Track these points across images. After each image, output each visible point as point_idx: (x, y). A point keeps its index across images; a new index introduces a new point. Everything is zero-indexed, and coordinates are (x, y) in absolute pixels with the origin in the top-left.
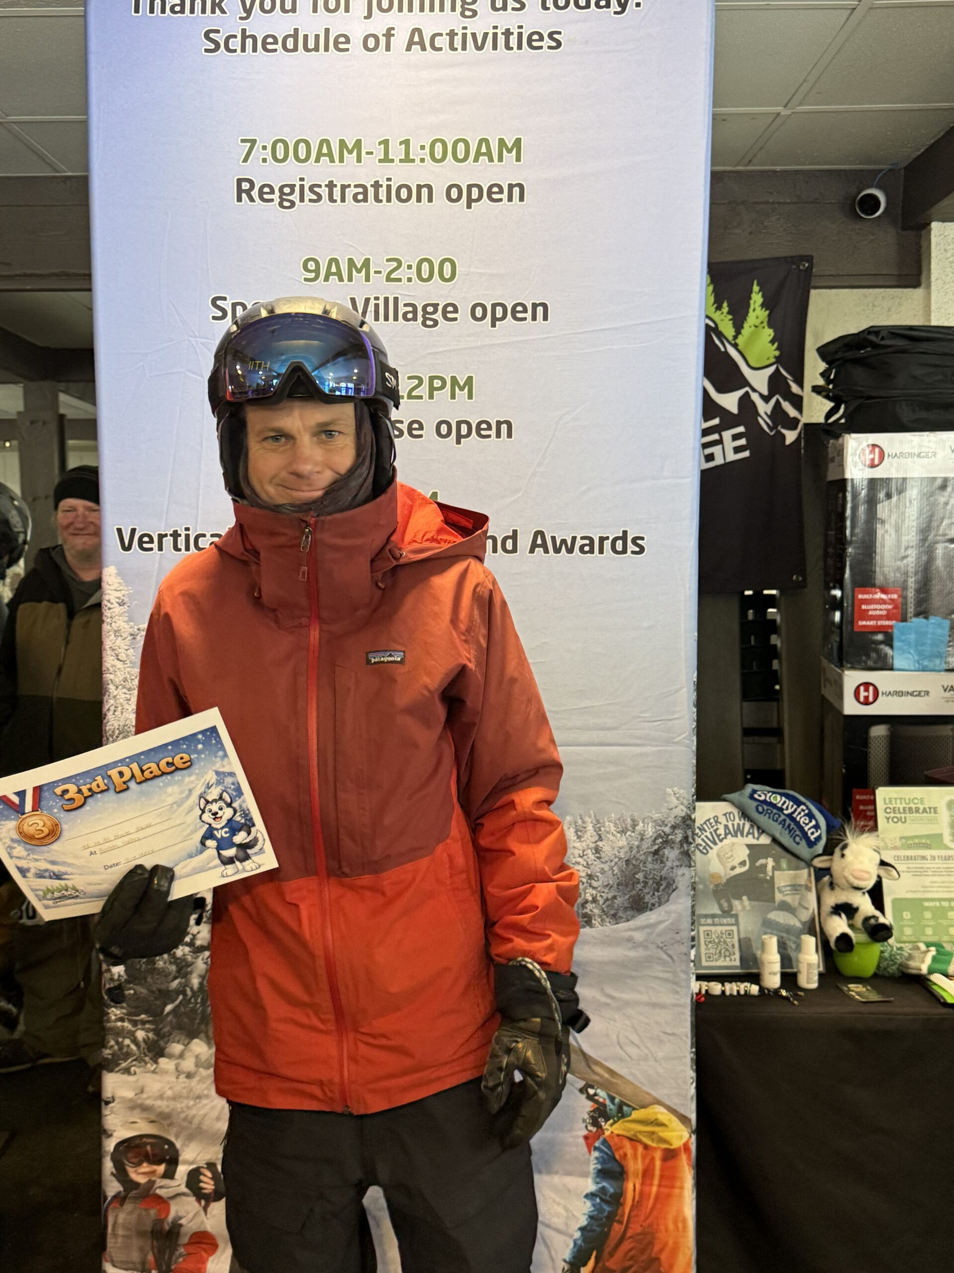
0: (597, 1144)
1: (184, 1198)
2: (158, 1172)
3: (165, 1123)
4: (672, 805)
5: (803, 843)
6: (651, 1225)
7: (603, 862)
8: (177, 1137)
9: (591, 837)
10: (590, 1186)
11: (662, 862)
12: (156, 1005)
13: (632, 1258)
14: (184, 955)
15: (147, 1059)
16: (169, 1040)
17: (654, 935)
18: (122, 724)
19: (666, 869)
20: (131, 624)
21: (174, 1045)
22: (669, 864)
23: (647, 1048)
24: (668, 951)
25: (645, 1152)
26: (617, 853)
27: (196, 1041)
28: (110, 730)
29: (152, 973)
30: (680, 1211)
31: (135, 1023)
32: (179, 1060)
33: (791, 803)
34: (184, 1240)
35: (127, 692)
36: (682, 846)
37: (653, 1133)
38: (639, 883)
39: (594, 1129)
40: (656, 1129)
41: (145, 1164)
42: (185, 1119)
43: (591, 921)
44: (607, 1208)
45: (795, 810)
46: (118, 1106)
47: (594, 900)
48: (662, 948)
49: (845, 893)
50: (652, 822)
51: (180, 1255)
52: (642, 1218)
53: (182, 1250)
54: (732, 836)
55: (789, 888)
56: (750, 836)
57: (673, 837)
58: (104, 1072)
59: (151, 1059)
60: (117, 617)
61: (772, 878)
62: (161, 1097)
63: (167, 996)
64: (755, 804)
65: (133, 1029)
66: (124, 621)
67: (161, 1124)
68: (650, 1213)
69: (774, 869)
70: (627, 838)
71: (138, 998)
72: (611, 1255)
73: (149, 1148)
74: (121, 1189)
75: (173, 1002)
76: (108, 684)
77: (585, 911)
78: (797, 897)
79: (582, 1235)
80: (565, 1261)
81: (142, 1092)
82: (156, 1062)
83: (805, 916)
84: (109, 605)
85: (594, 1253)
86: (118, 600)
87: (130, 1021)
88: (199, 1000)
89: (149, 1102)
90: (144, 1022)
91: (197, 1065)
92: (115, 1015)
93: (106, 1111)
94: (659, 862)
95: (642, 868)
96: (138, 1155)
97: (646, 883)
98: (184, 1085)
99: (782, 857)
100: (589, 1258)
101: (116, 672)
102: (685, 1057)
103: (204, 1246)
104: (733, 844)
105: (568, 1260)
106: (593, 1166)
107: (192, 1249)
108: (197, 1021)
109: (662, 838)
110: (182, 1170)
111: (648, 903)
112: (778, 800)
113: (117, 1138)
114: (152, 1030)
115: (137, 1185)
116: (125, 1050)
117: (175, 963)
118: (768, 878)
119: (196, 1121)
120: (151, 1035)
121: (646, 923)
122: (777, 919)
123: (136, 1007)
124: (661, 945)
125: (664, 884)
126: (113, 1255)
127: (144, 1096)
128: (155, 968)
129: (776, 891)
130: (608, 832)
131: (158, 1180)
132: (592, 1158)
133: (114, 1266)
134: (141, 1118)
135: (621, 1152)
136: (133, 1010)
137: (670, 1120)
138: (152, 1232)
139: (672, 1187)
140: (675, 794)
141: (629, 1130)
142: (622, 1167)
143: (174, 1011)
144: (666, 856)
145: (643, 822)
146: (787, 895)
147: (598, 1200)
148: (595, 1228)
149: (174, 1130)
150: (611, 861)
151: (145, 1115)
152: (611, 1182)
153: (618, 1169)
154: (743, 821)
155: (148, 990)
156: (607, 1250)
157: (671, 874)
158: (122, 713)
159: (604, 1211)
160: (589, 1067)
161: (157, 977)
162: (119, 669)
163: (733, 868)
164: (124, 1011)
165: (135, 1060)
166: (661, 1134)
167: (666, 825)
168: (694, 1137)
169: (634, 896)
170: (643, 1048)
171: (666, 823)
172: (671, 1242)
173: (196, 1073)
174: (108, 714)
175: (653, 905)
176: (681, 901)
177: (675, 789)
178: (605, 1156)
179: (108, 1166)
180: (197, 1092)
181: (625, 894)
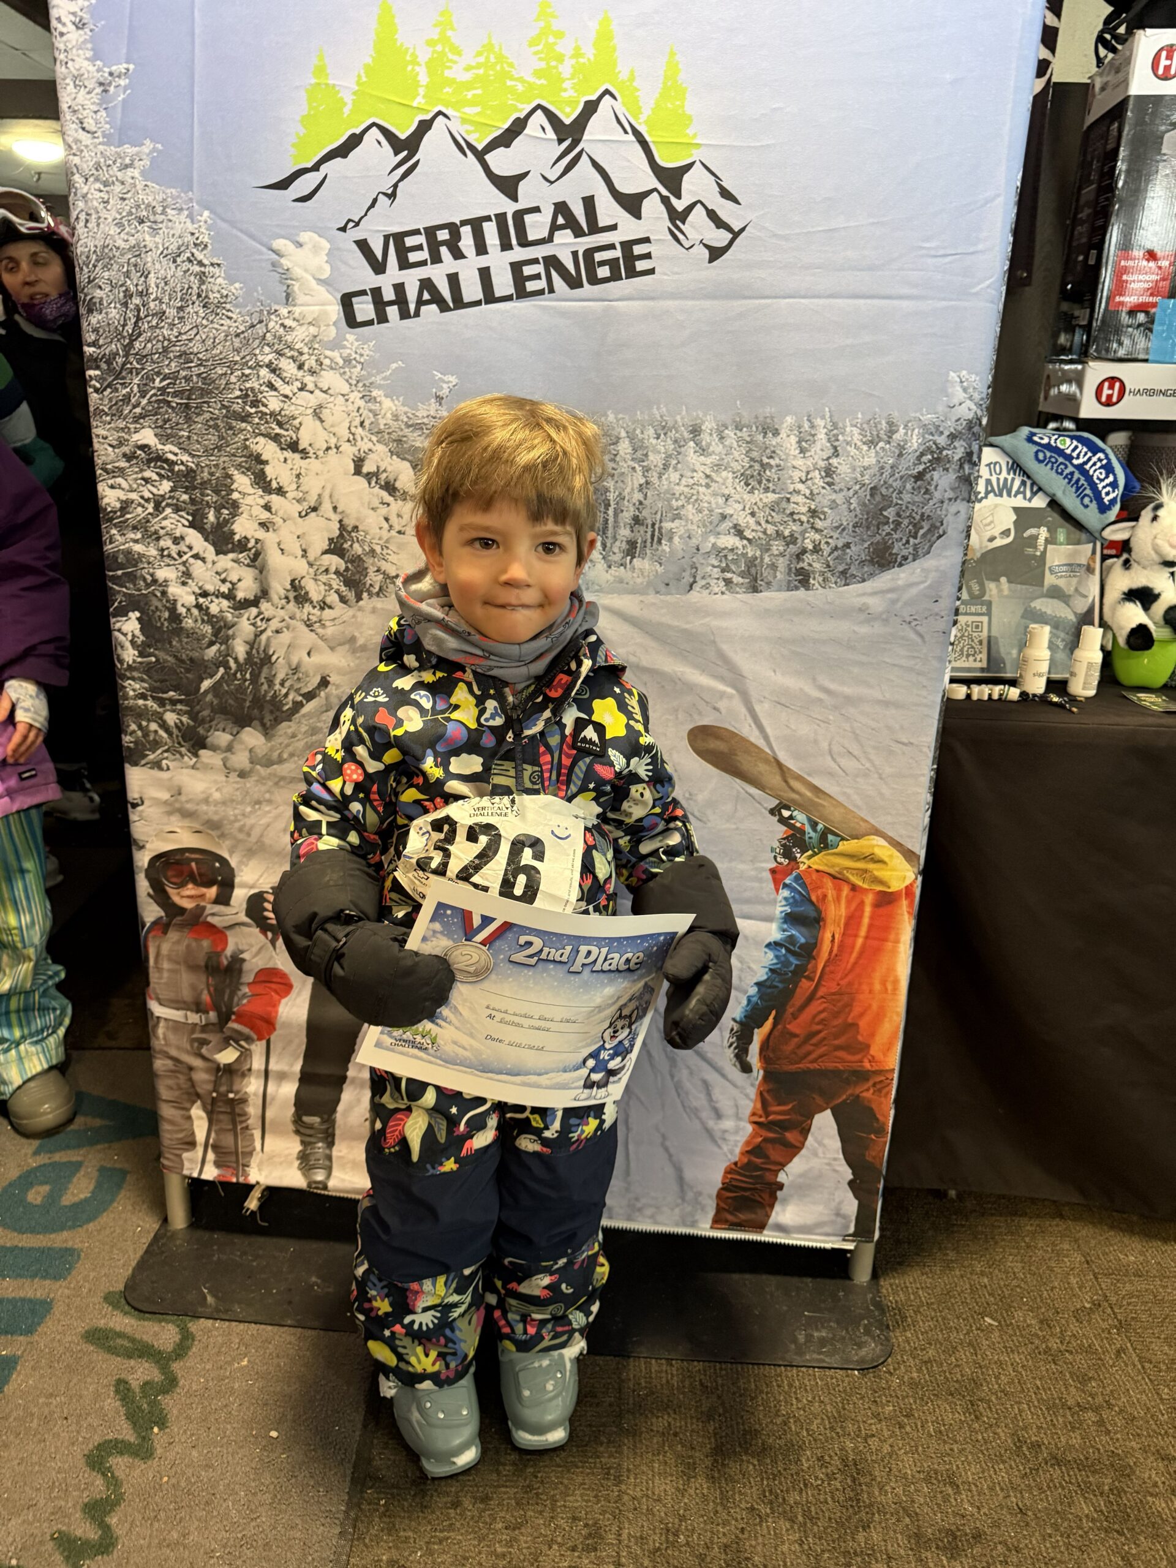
0: (787, 881)
1: (244, 928)
2: (208, 896)
3: (213, 833)
4: (956, 401)
5: (1094, 506)
6: (850, 984)
7: (835, 492)
8: (231, 852)
9: (822, 450)
10: (774, 932)
11: (927, 492)
12: (187, 678)
13: (821, 1022)
14: (221, 611)
15: (183, 750)
16: (211, 727)
17: (900, 604)
18: (100, 244)
19: (931, 503)
20: (98, 63)
21: (217, 733)
22: (937, 495)
23: (869, 760)
24: (918, 628)
25: (851, 894)
26: (859, 478)
27: (247, 729)
28: (82, 253)
29: (178, 636)
30: (891, 969)
31: (162, 702)
32: (228, 754)
33: (1085, 449)
34: (248, 978)
35: (102, 188)
36: (961, 467)
37: (866, 871)
38: (887, 523)
39: (786, 862)
40: (871, 866)
41: (190, 886)
42: (241, 830)
43: (807, 581)
44: (794, 961)
45: (1089, 459)
46: (151, 810)
47: (817, 549)
48: (910, 623)
49: (1145, 572)
50: (919, 428)
51: (244, 996)
52: (839, 976)
53: (245, 990)
54: (996, 495)
55: (1064, 569)
56: (1020, 496)
57: (949, 452)
58: (127, 766)
59: (189, 751)
60: (74, 51)
61: (1044, 553)
62: (206, 801)
63: (203, 669)
64: (1035, 448)
65: (159, 710)
66: (87, 59)
67: (208, 834)
68: (851, 970)
69: (1048, 541)
70: (877, 452)
71: (163, 668)
72: (795, 1016)
73: (193, 864)
74: (163, 914)
75: (211, 677)
76: (73, 174)
77: (801, 565)
78: (1074, 581)
79: (759, 990)
80: (734, 1020)
81: (180, 794)
82: (196, 755)
83: (1081, 606)
84: (59, 26)
85: (774, 1013)
86: (73, 19)
87: (154, 698)
88: (248, 676)
89: (189, 806)
90: (174, 702)
91: (252, 762)
92: (134, 690)
93: (134, 816)
94: (923, 491)
95: (895, 501)
96: (180, 874)
97: (898, 524)
98: (237, 786)
99: (1062, 527)
100: (767, 1019)
101: (82, 151)
102: (923, 775)
103: (273, 986)
104: (996, 506)
105: (738, 1019)
106: (780, 909)
107: (259, 989)
108: (248, 704)
109: (932, 453)
110: (240, 895)
111: (897, 555)
112: (1066, 444)
113: (150, 850)
114: (186, 713)
115: (182, 911)
116: (151, 738)
117: (210, 622)
118: (1038, 554)
119: (255, 834)
120: (185, 719)
121: (889, 585)
122: (1044, 610)
123: (162, 681)
124: (908, 619)
125: (926, 526)
126: (158, 991)
127: (183, 798)
128: (182, 628)
129: (1047, 572)
130: (848, 443)
131: (209, 906)
132: (780, 898)
133: (161, 1004)
134: (182, 828)
135: (819, 892)
136: (158, 684)
137: (891, 856)
138: (207, 967)
139: (885, 940)
140: (961, 382)
141: (833, 866)
142: (818, 911)
143: (215, 688)
144: (934, 483)
145: (906, 426)
146: (1061, 577)
147: (783, 951)
148: (775, 984)
149: (228, 843)
150: (849, 489)
151: (187, 823)
152: (803, 930)
153: (813, 914)
154: (1012, 475)
155: (175, 656)
156: (790, 1010)
157: (939, 512)
158: (98, 225)
159: (791, 964)
160: (786, 782)
161: (186, 640)
162: (86, 146)
163: (992, 539)
164: (146, 685)
165: (166, 751)
166: (876, 873)
167: (942, 433)
168: (920, 878)
169: (878, 542)
170: (864, 761)
171: (941, 429)
172: (875, 1006)
173: (251, 771)
174: (78, 227)
175: (905, 558)
176: (948, 553)
177: (964, 373)
178: (797, 896)
179: (143, 885)
180: (256, 796)
181: (864, 541)
